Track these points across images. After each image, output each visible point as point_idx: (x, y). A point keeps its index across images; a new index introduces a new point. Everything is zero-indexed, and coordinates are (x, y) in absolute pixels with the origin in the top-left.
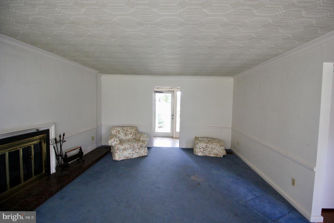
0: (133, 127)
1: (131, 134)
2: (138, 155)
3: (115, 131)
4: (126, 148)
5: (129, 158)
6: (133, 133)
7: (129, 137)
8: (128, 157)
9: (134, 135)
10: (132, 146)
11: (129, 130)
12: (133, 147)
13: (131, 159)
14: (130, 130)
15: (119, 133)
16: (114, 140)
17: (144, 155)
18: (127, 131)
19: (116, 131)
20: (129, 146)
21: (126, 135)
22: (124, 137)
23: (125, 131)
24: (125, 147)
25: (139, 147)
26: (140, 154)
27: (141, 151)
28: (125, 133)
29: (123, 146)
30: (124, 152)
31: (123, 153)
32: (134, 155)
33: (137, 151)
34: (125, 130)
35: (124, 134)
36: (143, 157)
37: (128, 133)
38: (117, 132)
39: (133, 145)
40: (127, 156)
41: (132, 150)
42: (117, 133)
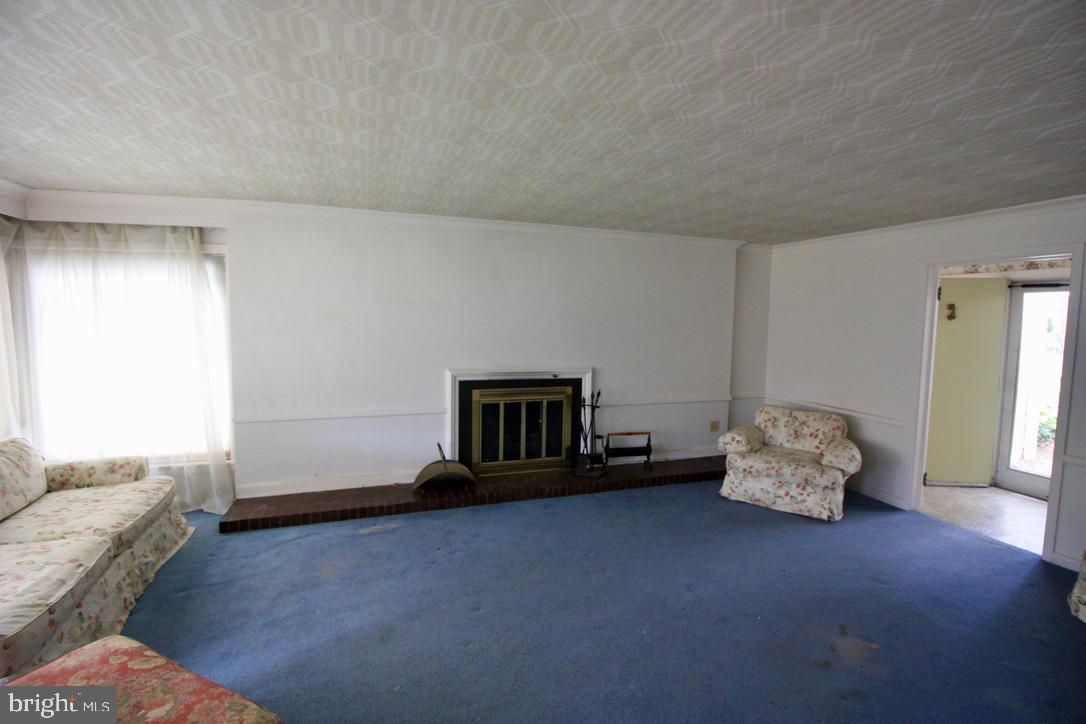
0: (828, 416)
1: (816, 436)
2: (796, 506)
3: (764, 416)
4: (753, 470)
5: (761, 504)
6: (821, 436)
7: (804, 446)
8: (759, 500)
9: (826, 442)
10: (773, 468)
11: (811, 423)
12: (779, 475)
13: (767, 509)
14: (814, 424)
15: (774, 426)
16: (733, 439)
17: (816, 516)
18: (804, 423)
19: (766, 417)
20: (764, 466)
21: (797, 435)
22: (788, 441)
23: (797, 424)
24: (751, 467)
25: (799, 480)
26: (802, 506)
27: (808, 499)
28: (796, 432)
29: (745, 461)
30: (748, 481)
31: (744, 483)
32: (779, 501)
33: (792, 493)
34: (796, 418)
35: (792, 432)
36: (810, 519)
37: (806, 431)
38: (769, 420)
39: (776, 468)
40: (757, 496)
41: (774, 484)
42: (769, 424)
